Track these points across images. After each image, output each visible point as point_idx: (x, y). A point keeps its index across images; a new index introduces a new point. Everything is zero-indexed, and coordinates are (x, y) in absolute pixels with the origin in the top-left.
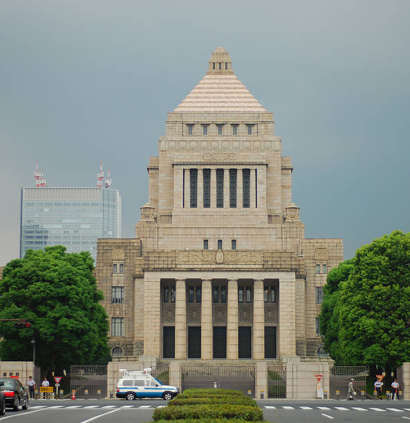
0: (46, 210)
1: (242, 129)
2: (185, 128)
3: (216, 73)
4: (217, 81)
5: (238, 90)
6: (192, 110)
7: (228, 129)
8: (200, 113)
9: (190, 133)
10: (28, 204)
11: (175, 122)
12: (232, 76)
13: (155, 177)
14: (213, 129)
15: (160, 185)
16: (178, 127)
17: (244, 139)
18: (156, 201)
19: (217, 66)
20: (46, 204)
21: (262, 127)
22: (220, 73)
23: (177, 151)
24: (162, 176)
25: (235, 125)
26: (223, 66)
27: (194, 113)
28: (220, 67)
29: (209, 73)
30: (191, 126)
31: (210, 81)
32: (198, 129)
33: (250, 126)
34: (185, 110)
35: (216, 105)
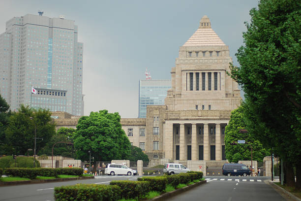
0: (151, 90)
1: (214, 53)
2: (188, 54)
3: (203, 28)
4: (203, 31)
5: (213, 36)
6: (191, 45)
7: (207, 54)
8: (195, 47)
9: (190, 56)
11: (183, 51)
12: (211, 29)
13: (174, 76)
14: (201, 54)
15: (176, 80)
16: (185, 54)
17: (215, 58)
18: (175, 88)
19: (203, 24)
20: (151, 87)
21: (223, 52)
22: (205, 28)
23: (184, 64)
24: (177, 76)
25: (211, 52)
26: (206, 24)
27: (192, 47)
28: (205, 25)
29: (200, 28)
30: (190, 52)
31: (200, 31)
32: (194, 54)
33: (218, 52)
34: (188, 45)
35: (202, 43)
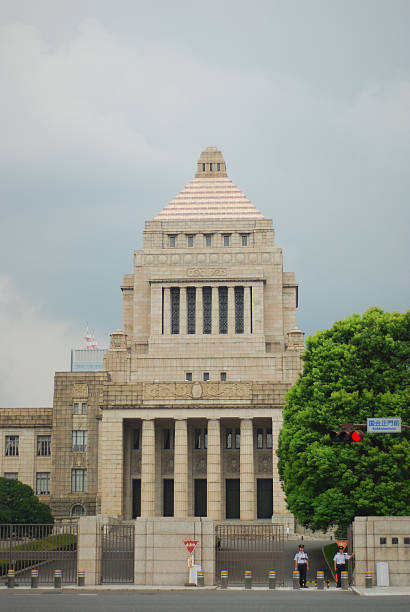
1: (235, 239)
2: (167, 239)
3: (207, 176)
4: (208, 185)
5: (232, 195)
6: (175, 217)
7: (218, 240)
9: (173, 245)
11: (154, 232)
12: (226, 179)
13: (130, 298)
14: (200, 240)
15: (135, 307)
16: (157, 238)
17: (238, 250)
18: (131, 328)
19: (207, 167)
21: (259, 236)
22: (211, 176)
23: (156, 266)
24: (137, 297)
25: (227, 235)
26: (215, 167)
27: (178, 221)
28: (211, 168)
29: (198, 176)
30: (173, 236)
31: (199, 185)
32: (182, 240)
33: (244, 235)
34: (167, 218)
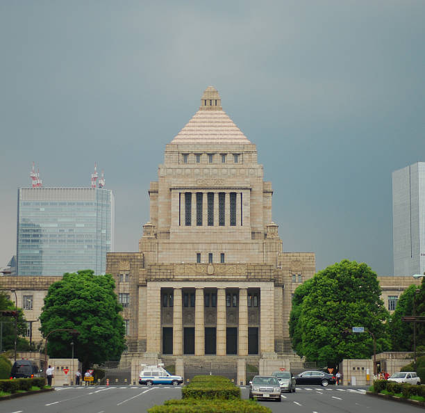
0: (42, 209)
1: (229, 158)
2: (181, 157)
3: (208, 109)
4: (209, 116)
5: (226, 124)
6: (186, 141)
7: (217, 158)
8: (193, 144)
9: (185, 161)
10: (25, 204)
11: (173, 152)
12: (221, 112)
14: (204, 158)
15: (160, 206)
16: (175, 157)
17: (232, 166)
18: (156, 220)
19: (208, 103)
20: (42, 204)
21: (246, 156)
22: (211, 109)
23: (174, 177)
24: (161, 198)
25: (224, 155)
26: (213, 102)
27: (188, 144)
28: (210, 103)
29: (201, 109)
30: (186, 155)
31: (202, 115)
32: (192, 158)
33: (236, 155)
34: (181, 141)
35: (207, 137)
